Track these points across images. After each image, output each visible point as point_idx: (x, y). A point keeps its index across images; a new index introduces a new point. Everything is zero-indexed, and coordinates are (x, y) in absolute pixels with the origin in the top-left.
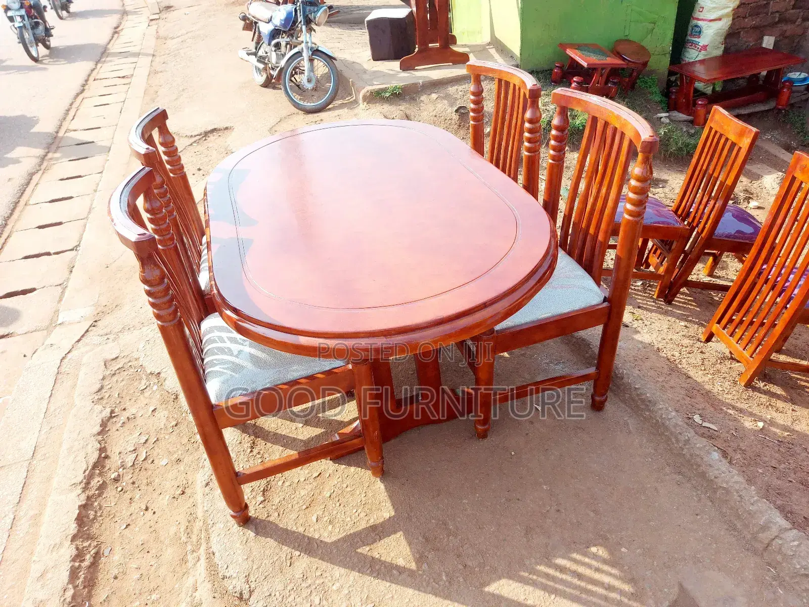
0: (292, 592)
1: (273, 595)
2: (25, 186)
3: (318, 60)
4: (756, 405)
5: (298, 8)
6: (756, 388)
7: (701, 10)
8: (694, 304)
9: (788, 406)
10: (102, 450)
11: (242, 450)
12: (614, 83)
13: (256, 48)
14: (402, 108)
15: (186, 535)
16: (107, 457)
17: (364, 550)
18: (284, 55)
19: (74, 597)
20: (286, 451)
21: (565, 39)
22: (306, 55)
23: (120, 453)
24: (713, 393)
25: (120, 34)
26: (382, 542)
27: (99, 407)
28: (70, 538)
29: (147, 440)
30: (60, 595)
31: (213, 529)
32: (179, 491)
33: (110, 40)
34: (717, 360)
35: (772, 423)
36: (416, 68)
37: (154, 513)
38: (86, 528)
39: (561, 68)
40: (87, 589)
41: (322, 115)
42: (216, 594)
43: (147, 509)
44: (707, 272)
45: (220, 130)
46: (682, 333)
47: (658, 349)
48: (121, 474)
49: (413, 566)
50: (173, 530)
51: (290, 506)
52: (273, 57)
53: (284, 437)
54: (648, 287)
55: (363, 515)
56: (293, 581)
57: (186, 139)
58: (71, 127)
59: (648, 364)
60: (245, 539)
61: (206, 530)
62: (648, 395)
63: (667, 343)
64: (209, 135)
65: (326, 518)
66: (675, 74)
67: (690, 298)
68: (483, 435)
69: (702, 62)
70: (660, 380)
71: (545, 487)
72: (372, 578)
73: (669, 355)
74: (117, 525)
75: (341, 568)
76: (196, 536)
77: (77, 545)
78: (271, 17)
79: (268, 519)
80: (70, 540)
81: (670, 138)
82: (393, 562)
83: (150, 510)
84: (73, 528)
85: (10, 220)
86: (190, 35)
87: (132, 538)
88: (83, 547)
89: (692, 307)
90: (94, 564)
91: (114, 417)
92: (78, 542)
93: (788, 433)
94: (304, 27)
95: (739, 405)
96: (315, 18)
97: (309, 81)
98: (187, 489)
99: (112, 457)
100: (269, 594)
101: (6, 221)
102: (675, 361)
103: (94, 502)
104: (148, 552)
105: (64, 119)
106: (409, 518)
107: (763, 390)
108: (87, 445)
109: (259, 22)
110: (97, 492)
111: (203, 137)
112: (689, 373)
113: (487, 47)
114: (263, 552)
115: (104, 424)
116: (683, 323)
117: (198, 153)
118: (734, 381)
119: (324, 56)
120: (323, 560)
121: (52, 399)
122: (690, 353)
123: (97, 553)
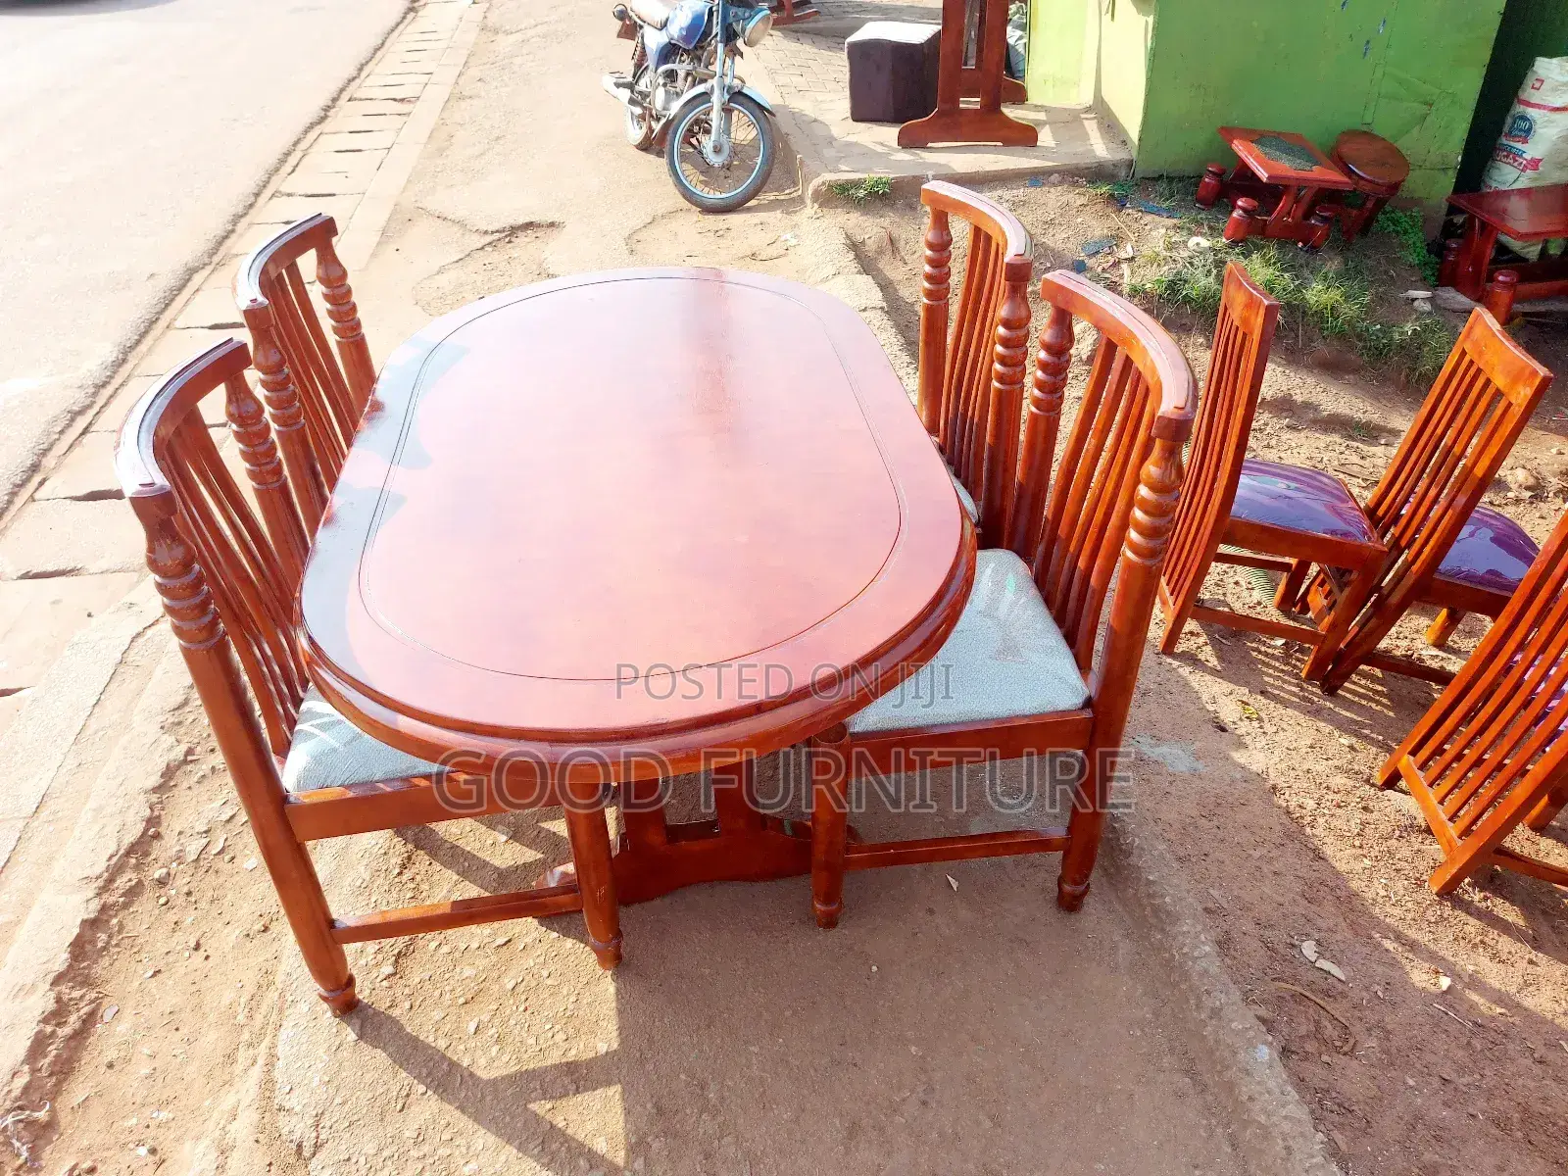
0: (390, 1163)
1: (354, 1160)
2: (175, 292)
3: (740, 111)
4: (1452, 938)
5: (714, 9)
6: (1463, 901)
7: (1537, 85)
8: (1385, 701)
9: (1525, 951)
10: (153, 821)
11: (384, 868)
12: (1325, 220)
13: (634, 77)
14: (886, 222)
15: (247, 1010)
16: (157, 836)
17: (541, 1107)
18: (678, 95)
19: (26, 1089)
20: (463, 884)
21: (1236, 119)
22: (716, 100)
23: (180, 833)
24: (1364, 899)
25: (420, 14)
26: (579, 1098)
27: (169, 739)
28: (50, 978)
29: (232, 817)
30: (5, 1081)
31: (290, 1011)
32: (259, 926)
33: (398, 25)
34: (1394, 830)
35: (1475, 983)
36: (930, 145)
37: (207, 958)
38: (85, 964)
39: (1218, 175)
40: (54, 1079)
41: (734, 219)
42: (261, 1137)
43: (197, 947)
44: (1433, 637)
45: (539, 226)
46: (1336, 763)
47: (1274, 787)
48: (173, 872)
49: (620, 1158)
50: (228, 996)
51: (437, 993)
52: (659, 97)
53: (469, 856)
54: (1296, 651)
55: (560, 1037)
56: (396, 1141)
57: (475, 237)
58: (285, 189)
59: (1242, 816)
60: (337, 1043)
61: (281, 1011)
62: (1167, 899)
63: (1297, 777)
64: (520, 234)
65: (494, 1030)
66: (1461, 211)
67: (1380, 688)
68: (830, 922)
69: (1525, 193)
70: (1257, 854)
71: (913, 1049)
72: (538, 1167)
73: (1293, 804)
74: (140, 966)
75: (489, 1134)
76: (261, 1016)
77: (60, 993)
78: (667, 20)
79: (390, 1012)
80: (50, 981)
81: (1425, 343)
82: (587, 1142)
83: (202, 949)
84: (61, 961)
85: (134, 353)
86: (540, 29)
87: (157, 997)
88: (71, 999)
89: (1379, 708)
90: (81, 1035)
91: (191, 761)
92: (64, 988)
93: (1503, 1011)
94: (720, 47)
95: (1412, 934)
96: (744, 31)
97: (717, 150)
98: (274, 923)
99: (166, 838)
100: (347, 1157)
101: (125, 353)
102: (1302, 817)
103: (111, 917)
104: (177, 1029)
105: (277, 170)
106: (642, 1061)
107: (1477, 908)
108: (129, 807)
109: (646, 26)
110: (122, 899)
111: (506, 236)
112: (1325, 848)
113: (1083, 116)
114: (360, 1073)
115: (169, 773)
116: (1345, 741)
117: (489, 267)
118: (1417, 879)
119: (751, 105)
120: (463, 1111)
121: (97, 709)
122: (1339, 807)
123: (92, 1014)
